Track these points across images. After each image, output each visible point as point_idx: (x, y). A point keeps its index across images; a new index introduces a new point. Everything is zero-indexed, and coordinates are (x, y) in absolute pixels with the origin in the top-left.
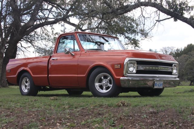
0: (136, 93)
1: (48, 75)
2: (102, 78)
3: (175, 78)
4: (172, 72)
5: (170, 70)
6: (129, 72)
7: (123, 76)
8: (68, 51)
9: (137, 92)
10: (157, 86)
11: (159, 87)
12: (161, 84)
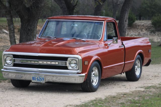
6: (6, 65)
10: (36, 80)
11: (39, 81)
12: (42, 78)
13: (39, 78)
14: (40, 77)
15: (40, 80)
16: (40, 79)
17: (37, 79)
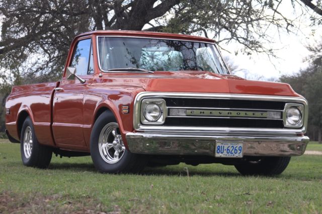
0: (232, 168)
1: (52, 124)
2: (114, 132)
3: (299, 135)
4: (282, 121)
5: (277, 117)
6: (145, 121)
7: (133, 130)
8: (73, 73)
9: (233, 166)
10: (225, 152)
11: (229, 154)
12: (237, 148)
13: (231, 149)
14: (235, 146)
15: (233, 152)
16: (234, 150)
17: (228, 150)
